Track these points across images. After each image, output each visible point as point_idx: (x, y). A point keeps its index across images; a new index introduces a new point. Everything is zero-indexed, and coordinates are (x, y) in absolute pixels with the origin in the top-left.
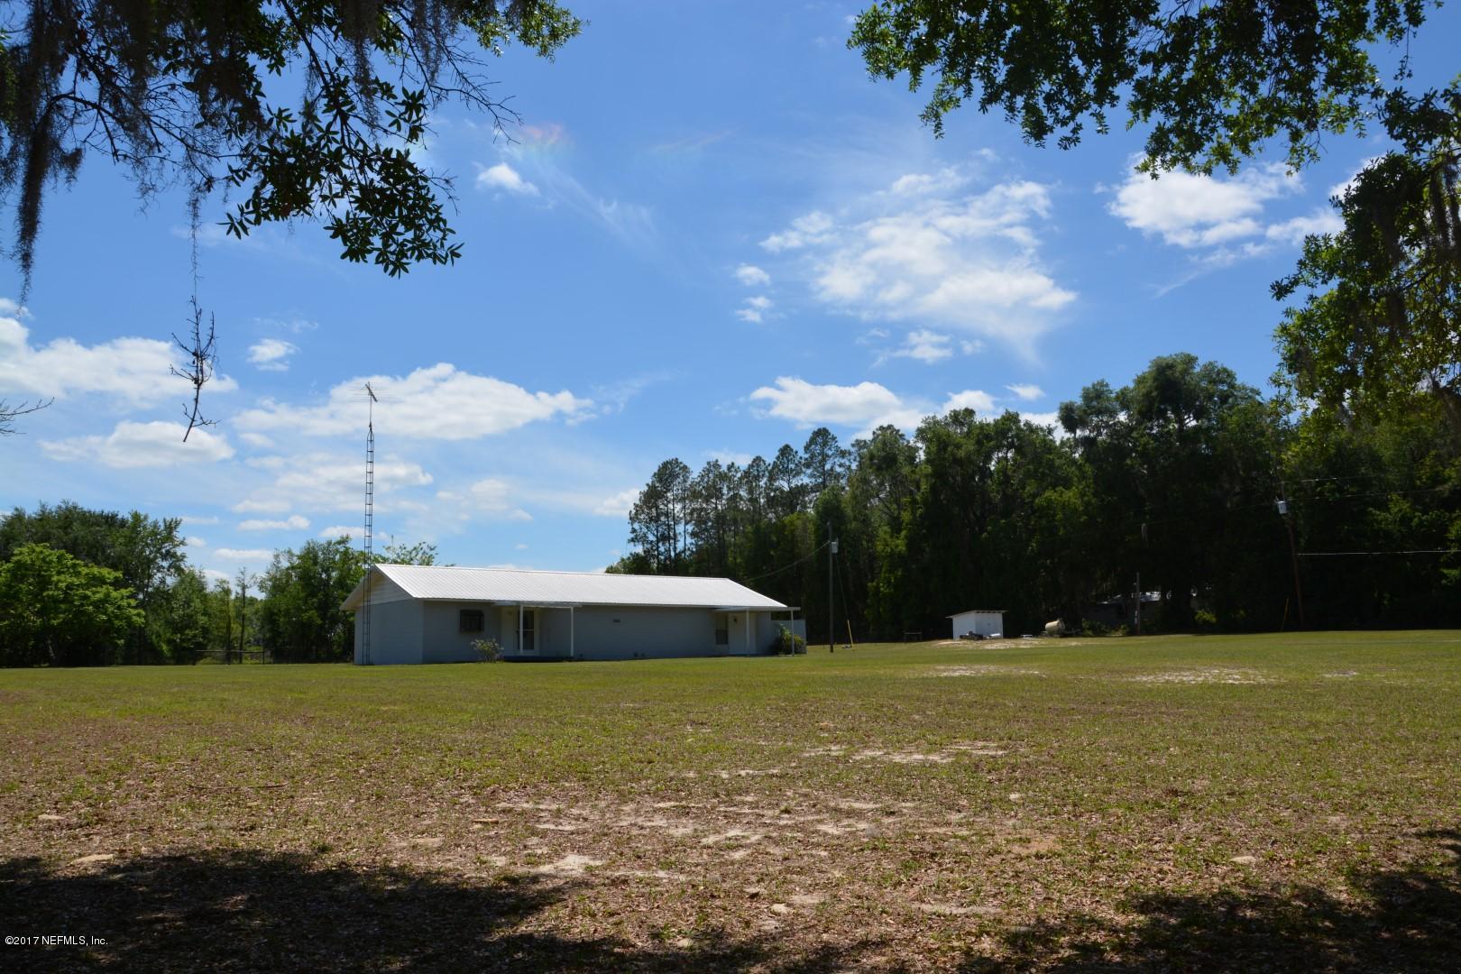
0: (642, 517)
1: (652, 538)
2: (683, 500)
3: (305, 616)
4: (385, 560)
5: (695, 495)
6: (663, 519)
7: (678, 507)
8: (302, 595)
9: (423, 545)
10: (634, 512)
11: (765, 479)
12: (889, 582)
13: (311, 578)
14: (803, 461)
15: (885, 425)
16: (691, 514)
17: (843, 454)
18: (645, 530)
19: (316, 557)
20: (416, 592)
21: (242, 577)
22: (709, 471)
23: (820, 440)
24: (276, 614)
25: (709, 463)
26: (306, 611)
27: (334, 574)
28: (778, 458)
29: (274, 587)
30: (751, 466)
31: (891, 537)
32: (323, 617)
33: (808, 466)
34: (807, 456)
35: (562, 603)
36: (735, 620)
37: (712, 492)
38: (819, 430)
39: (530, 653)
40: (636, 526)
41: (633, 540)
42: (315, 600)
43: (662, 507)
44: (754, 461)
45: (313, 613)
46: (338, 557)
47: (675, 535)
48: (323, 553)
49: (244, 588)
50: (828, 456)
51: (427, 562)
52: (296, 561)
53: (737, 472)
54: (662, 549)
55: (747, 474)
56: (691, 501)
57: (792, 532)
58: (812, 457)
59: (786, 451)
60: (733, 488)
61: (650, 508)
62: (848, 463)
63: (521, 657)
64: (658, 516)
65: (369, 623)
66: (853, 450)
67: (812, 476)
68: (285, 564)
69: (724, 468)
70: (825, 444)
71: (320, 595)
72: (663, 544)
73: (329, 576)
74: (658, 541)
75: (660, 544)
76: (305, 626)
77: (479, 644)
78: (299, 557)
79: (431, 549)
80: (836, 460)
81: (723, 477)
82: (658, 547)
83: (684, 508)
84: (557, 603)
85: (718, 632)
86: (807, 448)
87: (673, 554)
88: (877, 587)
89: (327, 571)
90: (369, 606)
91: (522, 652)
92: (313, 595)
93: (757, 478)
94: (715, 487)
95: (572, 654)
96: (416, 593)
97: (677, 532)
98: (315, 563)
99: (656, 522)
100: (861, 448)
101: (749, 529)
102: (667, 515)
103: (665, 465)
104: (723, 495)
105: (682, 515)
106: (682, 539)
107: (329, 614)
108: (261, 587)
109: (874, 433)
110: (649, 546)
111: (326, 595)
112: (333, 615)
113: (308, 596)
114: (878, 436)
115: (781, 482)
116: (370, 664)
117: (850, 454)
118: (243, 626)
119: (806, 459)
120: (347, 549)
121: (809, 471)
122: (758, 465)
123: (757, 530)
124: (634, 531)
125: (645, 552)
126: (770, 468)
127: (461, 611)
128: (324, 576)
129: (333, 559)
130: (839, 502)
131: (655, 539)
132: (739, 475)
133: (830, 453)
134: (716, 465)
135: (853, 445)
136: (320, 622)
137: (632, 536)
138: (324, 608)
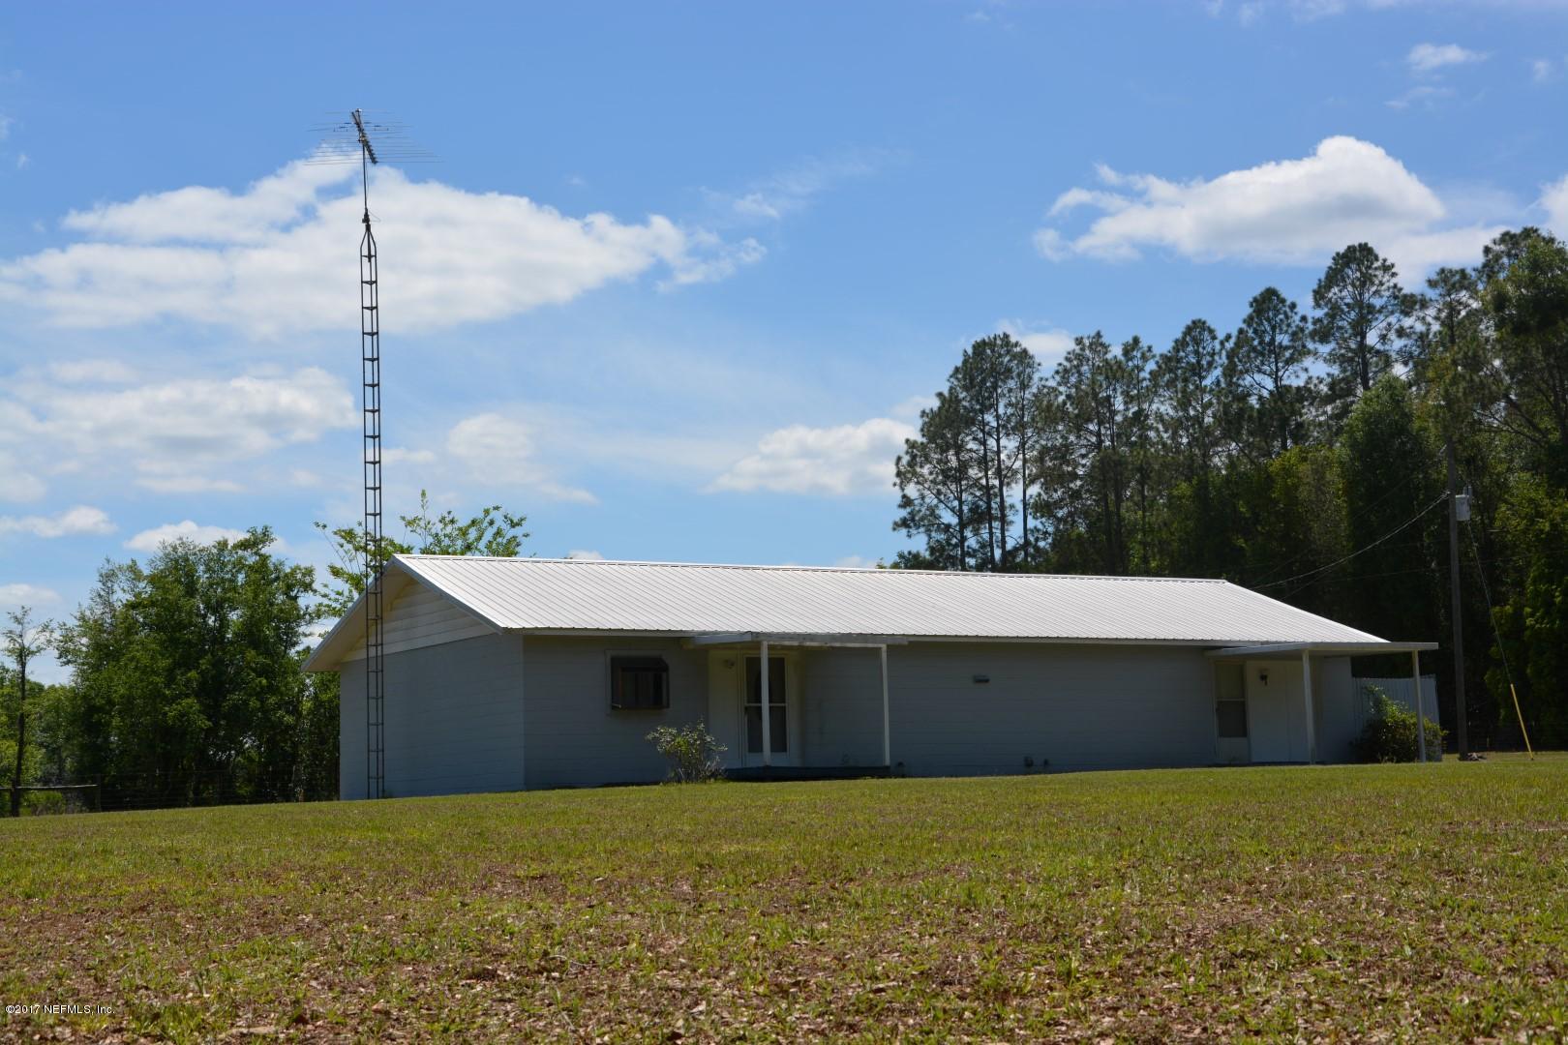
0: (925, 470)
1: (948, 517)
2: (1020, 427)
3: (172, 712)
4: (408, 550)
5: (1048, 414)
6: (974, 472)
7: (1010, 444)
8: (164, 663)
9: (493, 514)
10: (906, 459)
11: (1217, 372)
12: (1549, 604)
13: (181, 626)
14: (1310, 327)
15: (1516, 230)
16: (1041, 459)
17: (1408, 304)
18: (931, 500)
19: (190, 574)
20: (506, 616)
21: (17, 628)
22: (1080, 358)
23: (1353, 273)
24: (99, 709)
25: (1079, 341)
26: (174, 699)
27: (234, 616)
28: (1249, 321)
29: (98, 647)
30: (1180, 344)
31: (1549, 495)
32: (212, 711)
33: (1323, 334)
34: (1320, 313)
35: (861, 637)
36: (1264, 678)
37: (1088, 407)
38: (1351, 249)
39: (781, 761)
40: (912, 490)
41: (904, 523)
42: (193, 674)
43: (972, 445)
44: (1189, 330)
45: (191, 703)
46: (241, 578)
47: (1002, 507)
48: (208, 569)
49: (22, 655)
50: (1371, 308)
51: (509, 550)
52: (145, 589)
53: (1144, 358)
54: (972, 542)
55: (1169, 362)
56: (1039, 431)
57: (1290, 492)
58: (1335, 311)
59: (1267, 304)
60: (1138, 396)
61: (944, 450)
62: (1420, 327)
63: (767, 768)
64: (963, 467)
65: (380, 698)
66: (1431, 294)
67: (1331, 359)
68: (121, 596)
69: (1116, 352)
70: (1366, 280)
71: (204, 664)
72: (976, 532)
73: (223, 622)
74: (963, 525)
75: (968, 533)
76: (173, 734)
77: (667, 737)
78: (153, 580)
79: (513, 525)
80: (1392, 319)
81: (1114, 372)
82: (963, 539)
83: (1022, 446)
84: (849, 636)
85: (1222, 708)
86: (1319, 295)
87: (998, 553)
88: (1518, 615)
89: (217, 608)
90: (381, 659)
91: (767, 757)
92: (186, 663)
93: (1197, 371)
94: (1095, 395)
95: (888, 762)
96: (503, 622)
97: (1008, 501)
98: (191, 590)
99: (958, 481)
100: (1454, 288)
101: (1184, 488)
102: (983, 462)
103: (980, 347)
104: (1114, 413)
105: (1018, 464)
106: (1018, 519)
107: (226, 706)
108: (65, 654)
109: (1487, 250)
110: (942, 537)
111: (218, 663)
112: (235, 707)
113: (176, 665)
114: (1498, 257)
115: (1258, 377)
116: (384, 794)
117: (1424, 304)
118: (22, 744)
119: (1316, 321)
120: (264, 558)
121: (1325, 349)
122: (1197, 342)
123: (1201, 492)
124: (906, 502)
125: (932, 550)
126: (1229, 345)
127: (613, 659)
128: (211, 620)
129: (233, 581)
130: (1408, 417)
131: (954, 521)
132: (1151, 366)
133: (1377, 302)
134: (1098, 344)
135: (1432, 284)
136: (204, 723)
137: (904, 513)
138: (212, 691)
